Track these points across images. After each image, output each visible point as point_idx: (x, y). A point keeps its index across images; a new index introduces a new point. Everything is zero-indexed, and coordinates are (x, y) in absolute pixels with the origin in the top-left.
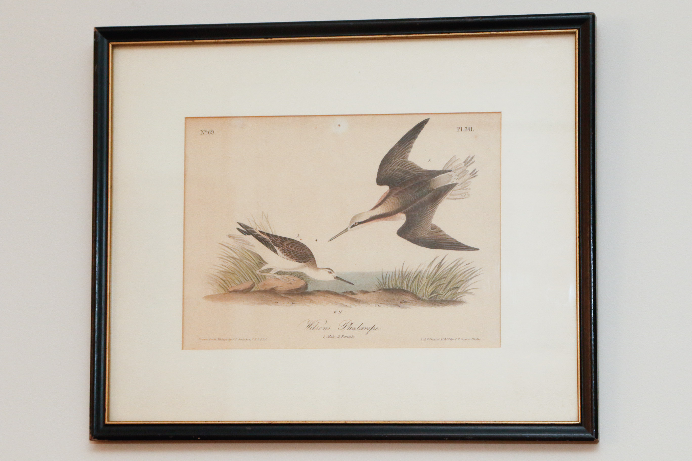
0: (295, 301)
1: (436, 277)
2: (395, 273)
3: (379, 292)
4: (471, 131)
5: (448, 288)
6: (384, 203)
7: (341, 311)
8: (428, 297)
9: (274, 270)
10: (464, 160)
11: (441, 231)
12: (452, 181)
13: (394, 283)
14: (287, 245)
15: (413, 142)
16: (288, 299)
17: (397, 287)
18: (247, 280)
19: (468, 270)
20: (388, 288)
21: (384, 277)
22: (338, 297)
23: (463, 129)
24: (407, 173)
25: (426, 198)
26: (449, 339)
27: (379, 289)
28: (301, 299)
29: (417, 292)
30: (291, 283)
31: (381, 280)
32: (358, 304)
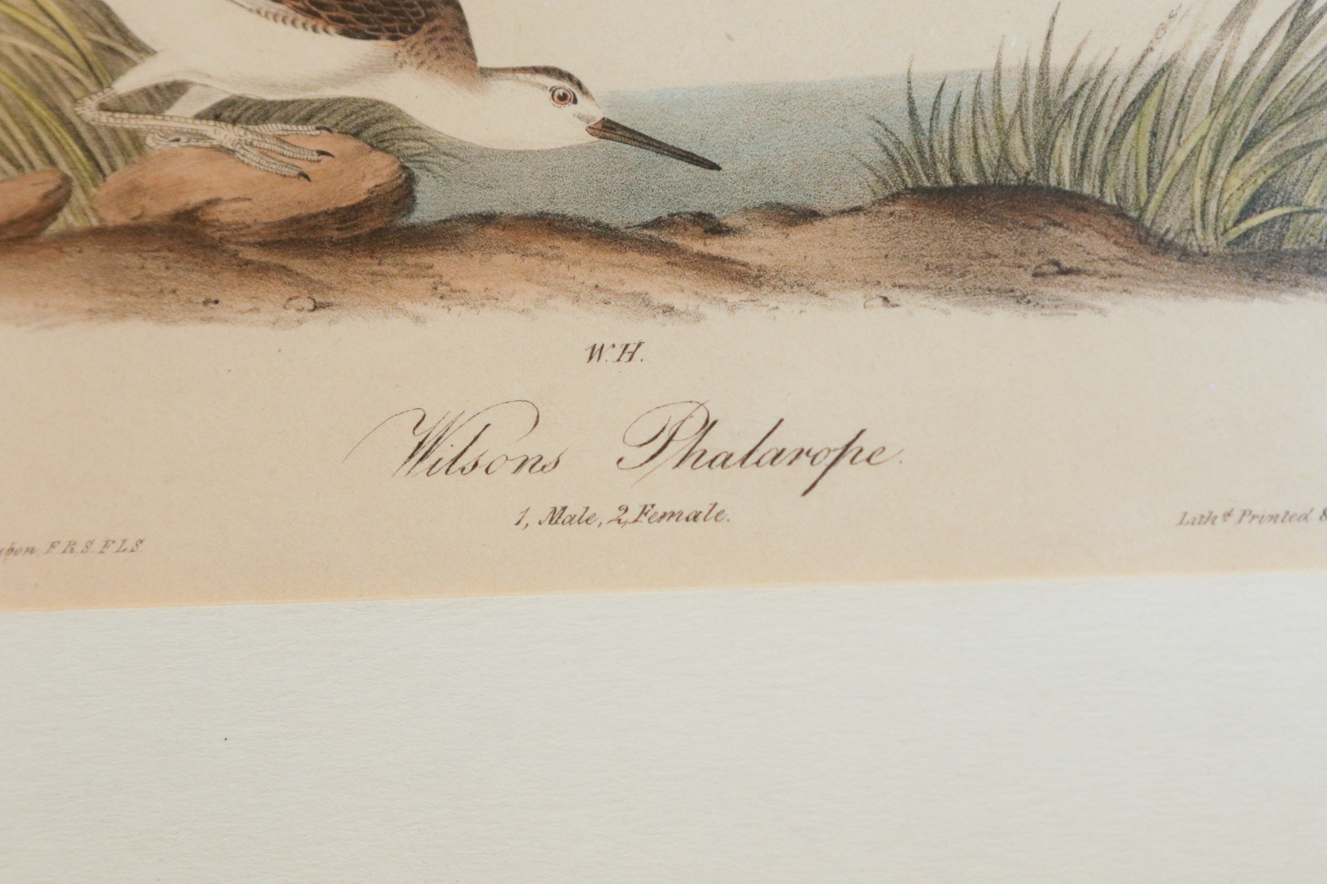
0: (330, 288)
1: (1276, 99)
2: (997, 81)
3: (891, 214)
7: (631, 348)
8: (1226, 231)
9: (193, 91)
13: (989, 150)
16: (286, 279)
17: (1011, 176)
18: (22, 161)
20: (948, 182)
21: (919, 112)
22: (615, 258)
28: (373, 274)
29: (1148, 202)
31: (904, 134)
32: (745, 295)
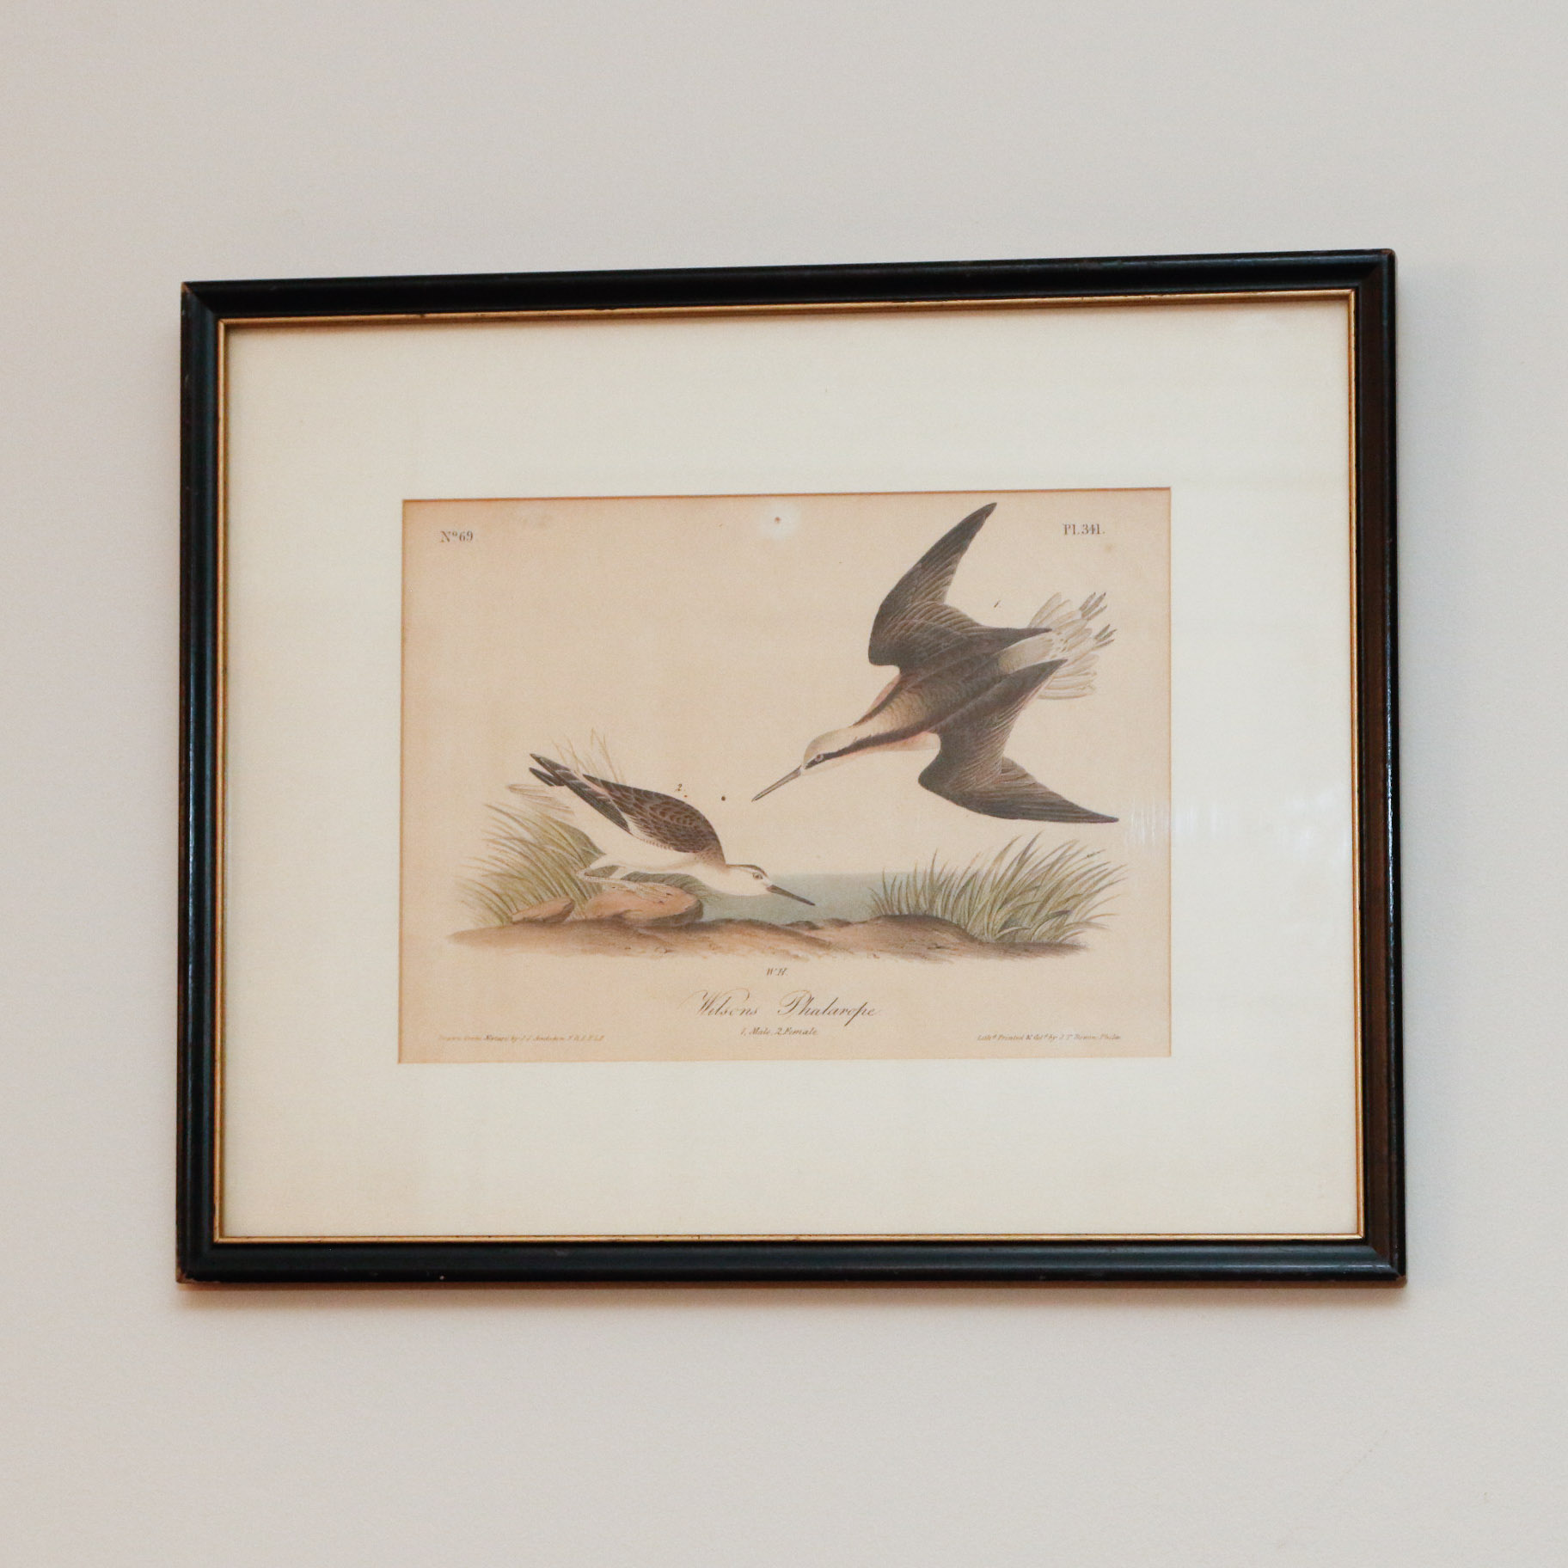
0: (672, 945)
1: (1013, 887)
2: (915, 877)
3: (877, 924)
4: (1098, 533)
5: (1044, 913)
6: (887, 708)
7: (783, 970)
8: (995, 935)
9: (620, 869)
10: (1080, 605)
11: (1026, 775)
12: (1051, 654)
13: (912, 902)
14: (652, 809)
15: (957, 562)
16: (656, 941)
17: (920, 911)
18: (556, 893)
19: (1090, 871)
20: (897, 913)
21: (887, 887)
22: (777, 937)
23: (1078, 529)
24: (943, 634)
25: (988, 696)
26: (1046, 1036)
27: (874, 916)
28: (688, 940)
29: (968, 923)
30: (661, 902)
31: (882, 895)
32: (825, 952)
